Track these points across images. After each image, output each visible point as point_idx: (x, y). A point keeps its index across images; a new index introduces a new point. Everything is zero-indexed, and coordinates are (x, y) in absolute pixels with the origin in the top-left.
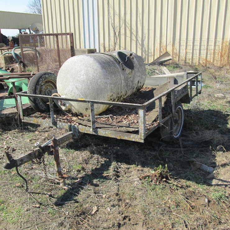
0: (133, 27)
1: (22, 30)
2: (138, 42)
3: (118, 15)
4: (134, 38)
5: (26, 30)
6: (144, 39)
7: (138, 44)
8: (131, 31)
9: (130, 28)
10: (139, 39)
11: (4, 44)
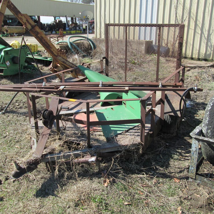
0: (198, 18)
1: (56, 18)
2: (203, 35)
3: (182, 4)
4: (199, 31)
5: (61, 17)
6: (212, 33)
7: (203, 38)
8: (196, 22)
9: (195, 19)
10: (205, 33)
11: (43, 31)
